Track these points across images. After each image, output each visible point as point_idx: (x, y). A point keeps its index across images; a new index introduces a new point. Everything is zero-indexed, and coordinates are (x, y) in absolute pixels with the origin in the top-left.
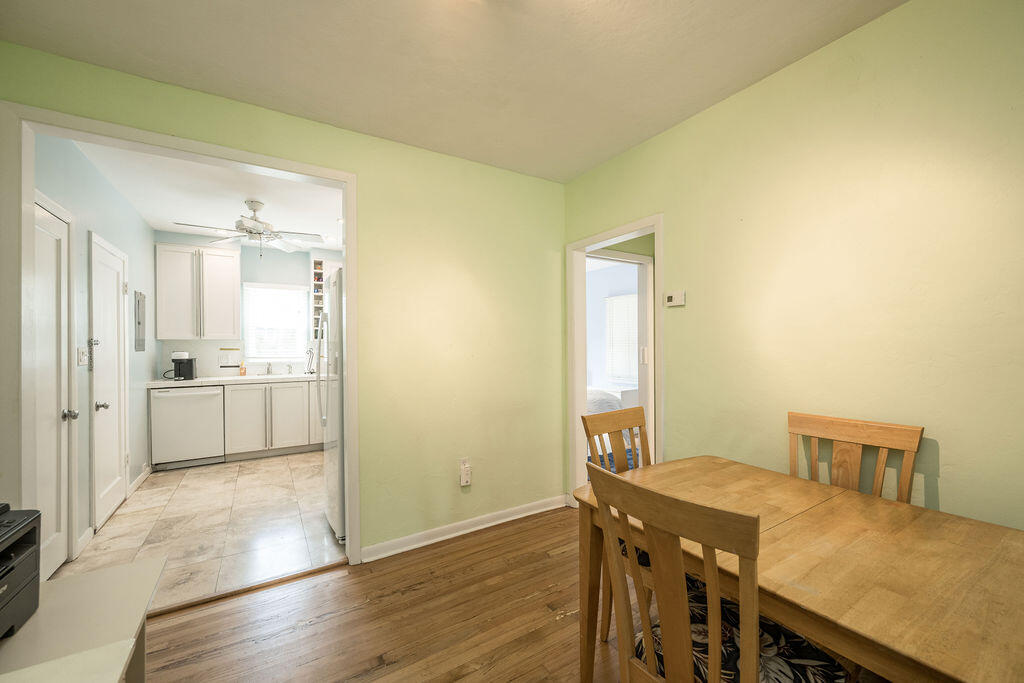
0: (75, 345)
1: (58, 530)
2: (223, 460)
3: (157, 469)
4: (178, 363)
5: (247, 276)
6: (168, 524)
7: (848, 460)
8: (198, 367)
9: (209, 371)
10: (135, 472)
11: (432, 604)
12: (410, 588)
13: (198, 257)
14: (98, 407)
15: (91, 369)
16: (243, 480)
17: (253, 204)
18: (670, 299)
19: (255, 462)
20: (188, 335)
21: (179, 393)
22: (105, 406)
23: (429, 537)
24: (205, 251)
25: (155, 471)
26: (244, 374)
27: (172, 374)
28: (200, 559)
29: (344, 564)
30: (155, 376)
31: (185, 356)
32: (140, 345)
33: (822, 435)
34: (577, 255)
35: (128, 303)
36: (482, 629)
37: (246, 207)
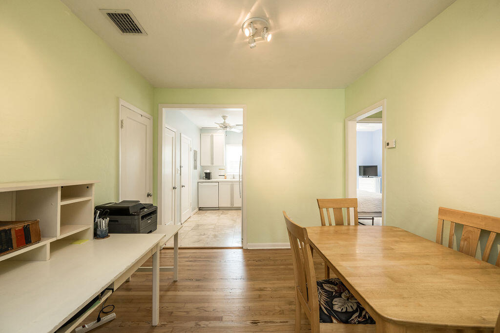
0: (176, 168)
1: (172, 220)
2: (218, 209)
3: (200, 209)
4: (206, 173)
5: (227, 143)
6: (198, 226)
7: (471, 237)
8: (212, 175)
9: (215, 177)
10: (193, 209)
11: (264, 267)
12: (260, 261)
13: (212, 136)
14: (182, 186)
15: (180, 175)
16: (222, 216)
17: (224, 117)
18: (388, 144)
19: (227, 211)
20: (209, 165)
21: (207, 184)
22: (184, 186)
23: (274, 246)
24: (214, 134)
25: (200, 210)
26: (226, 178)
27: (204, 178)
28: (203, 237)
29: (242, 248)
30: (200, 178)
31: (208, 171)
32: (195, 168)
33: (458, 222)
34: (350, 124)
35: (192, 154)
36: (278, 279)
37: (222, 118)
